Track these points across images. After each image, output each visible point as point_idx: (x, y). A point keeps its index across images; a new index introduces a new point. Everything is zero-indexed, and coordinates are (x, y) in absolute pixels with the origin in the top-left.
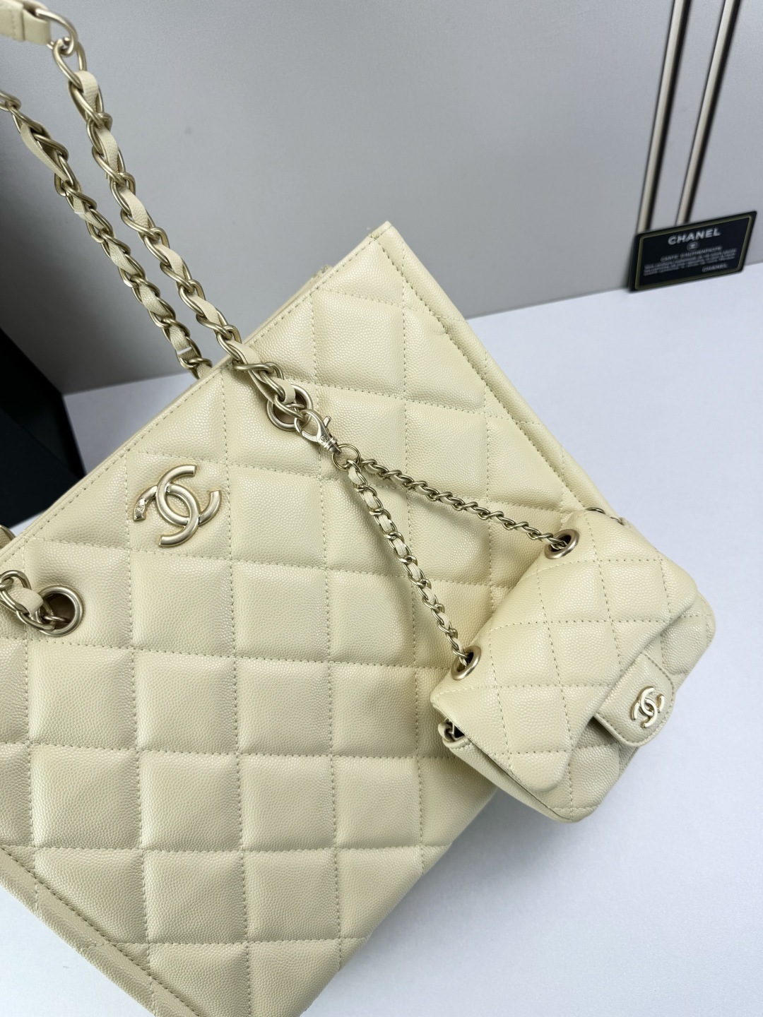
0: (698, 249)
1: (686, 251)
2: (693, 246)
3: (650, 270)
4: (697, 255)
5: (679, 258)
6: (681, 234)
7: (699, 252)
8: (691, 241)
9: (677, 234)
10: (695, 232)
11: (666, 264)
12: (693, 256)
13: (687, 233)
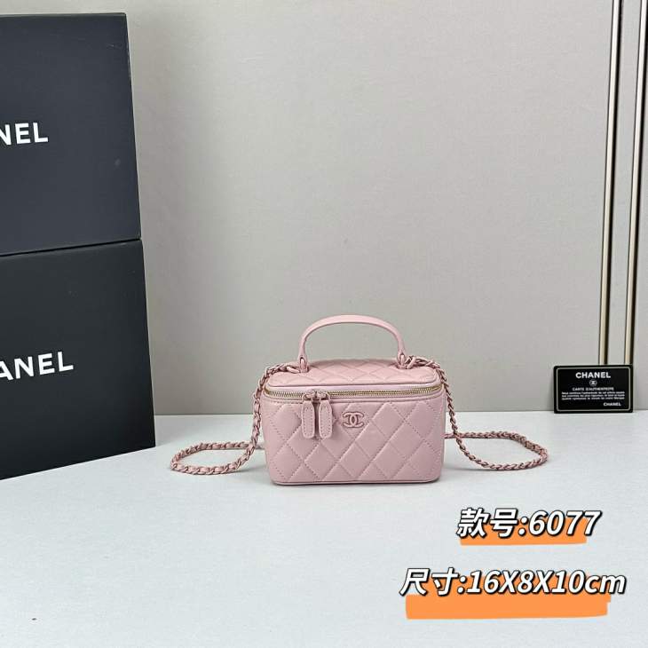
0: (597, 386)
1: (589, 386)
2: (593, 383)
3: (566, 396)
4: (598, 391)
5: (585, 391)
6: (584, 371)
7: (599, 389)
8: (591, 378)
9: (581, 371)
10: (593, 371)
11: (576, 394)
12: (594, 391)
13: (588, 371)
